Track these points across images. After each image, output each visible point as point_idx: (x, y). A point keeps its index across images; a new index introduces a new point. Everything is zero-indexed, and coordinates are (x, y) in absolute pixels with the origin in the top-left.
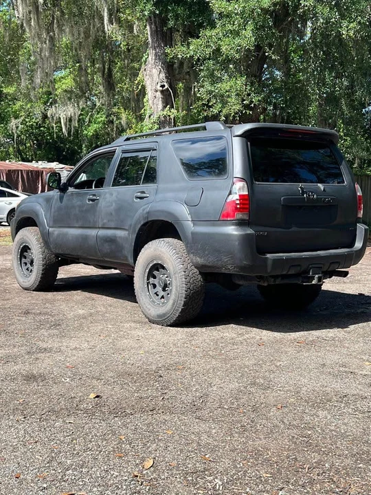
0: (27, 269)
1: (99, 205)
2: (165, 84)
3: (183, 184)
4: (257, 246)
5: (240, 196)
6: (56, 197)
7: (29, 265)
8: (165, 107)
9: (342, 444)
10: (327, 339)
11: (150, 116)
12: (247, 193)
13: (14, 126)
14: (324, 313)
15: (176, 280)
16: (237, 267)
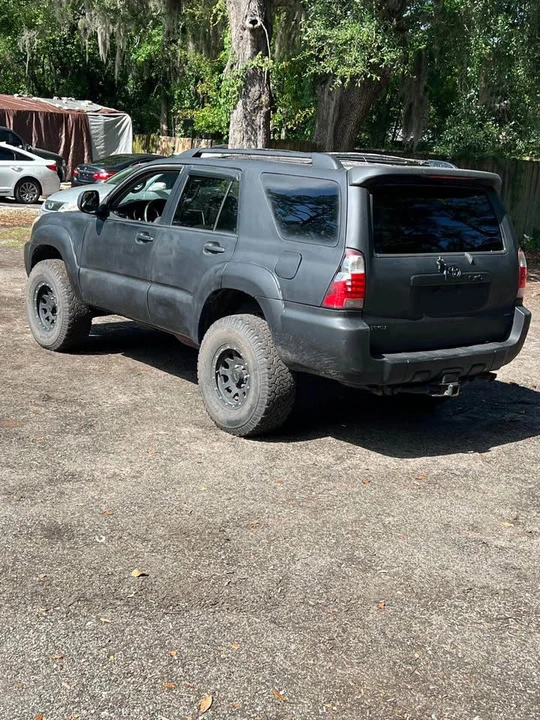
0: (47, 319)
1: (153, 249)
2: (257, 18)
3: (274, 243)
4: (372, 346)
5: (353, 275)
6: (91, 223)
7: (49, 313)
8: (255, 54)
9: (458, 678)
10: (458, 473)
11: (232, 66)
12: (362, 271)
13: (27, 42)
14: (459, 418)
15: (256, 377)
16: (342, 374)
